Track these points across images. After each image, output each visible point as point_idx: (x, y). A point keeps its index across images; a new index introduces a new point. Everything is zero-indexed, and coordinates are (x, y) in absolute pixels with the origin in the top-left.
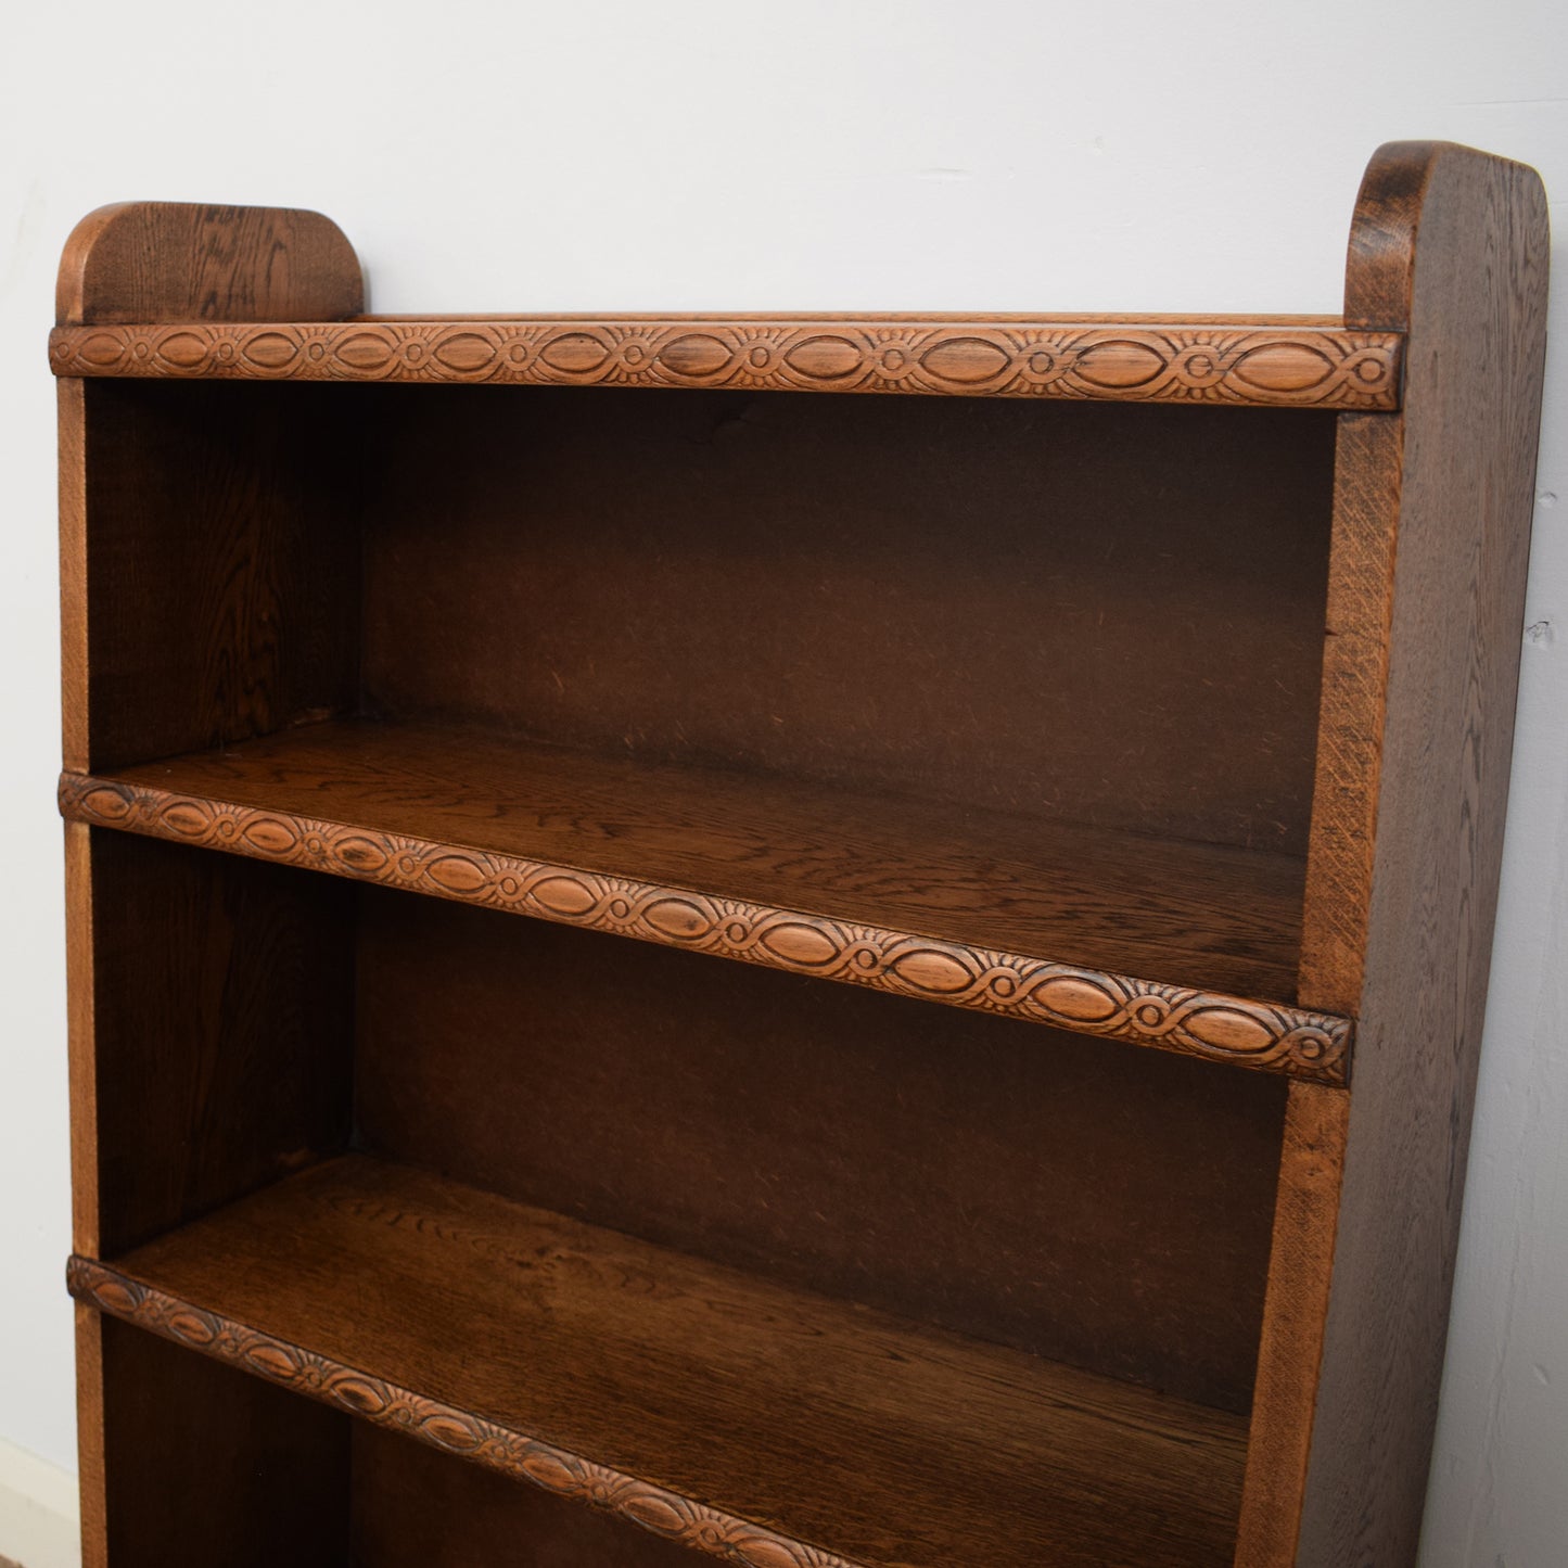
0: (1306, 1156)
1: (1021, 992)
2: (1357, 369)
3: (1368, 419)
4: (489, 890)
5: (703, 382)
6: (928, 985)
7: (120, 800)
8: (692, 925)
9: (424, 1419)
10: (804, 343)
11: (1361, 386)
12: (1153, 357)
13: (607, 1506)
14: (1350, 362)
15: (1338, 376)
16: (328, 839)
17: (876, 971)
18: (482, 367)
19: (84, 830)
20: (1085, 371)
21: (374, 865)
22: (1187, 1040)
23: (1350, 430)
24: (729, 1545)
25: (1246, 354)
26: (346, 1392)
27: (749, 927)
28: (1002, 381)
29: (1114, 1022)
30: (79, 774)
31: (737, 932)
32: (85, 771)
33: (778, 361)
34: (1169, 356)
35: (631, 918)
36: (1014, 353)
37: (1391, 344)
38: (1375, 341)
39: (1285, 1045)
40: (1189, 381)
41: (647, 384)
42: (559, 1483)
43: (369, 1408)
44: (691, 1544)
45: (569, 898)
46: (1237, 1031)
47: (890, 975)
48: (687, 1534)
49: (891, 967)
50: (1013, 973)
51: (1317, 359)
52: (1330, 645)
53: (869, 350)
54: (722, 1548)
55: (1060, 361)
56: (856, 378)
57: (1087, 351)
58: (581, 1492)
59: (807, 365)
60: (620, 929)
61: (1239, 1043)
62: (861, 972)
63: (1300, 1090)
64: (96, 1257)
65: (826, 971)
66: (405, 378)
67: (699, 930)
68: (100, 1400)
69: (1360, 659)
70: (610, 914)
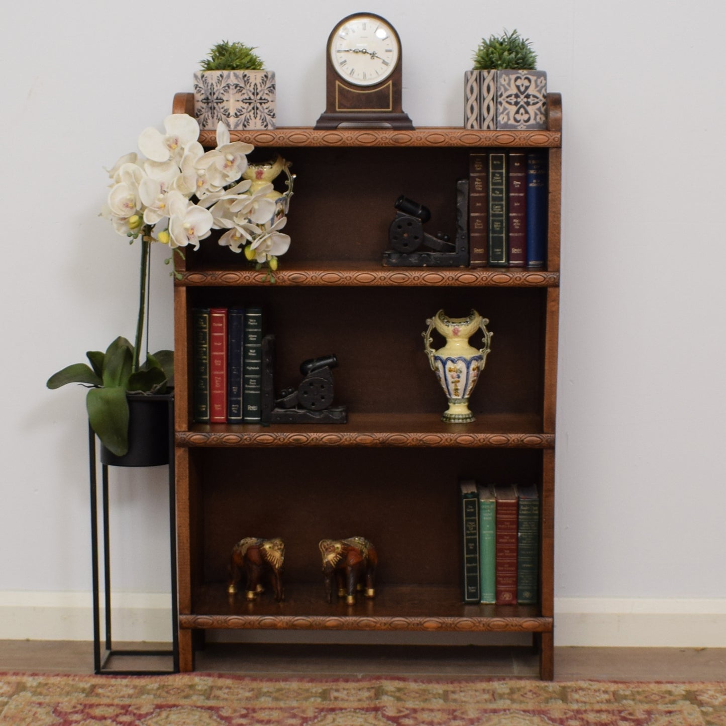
0: (553, 303)
1: (488, 280)
2: (554, 139)
3: (555, 149)
4: (342, 280)
5: (403, 145)
6: (466, 282)
7: (204, 276)
8: (404, 279)
9: (322, 438)
10: (431, 135)
11: (555, 142)
12: (512, 137)
13: (384, 443)
14: (553, 138)
15: (550, 140)
16: (285, 276)
17: (453, 281)
18: (338, 142)
19: (183, 289)
20: (497, 140)
21: (303, 280)
22: (526, 283)
23: (551, 151)
24: (421, 440)
25: (532, 136)
26: (294, 440)
27: (419, 276)
28: (479, 143)
29: (510, 282)
30: (183, 271)
31: (416, 278)
32: (184, 270)
33: (423, 140)
34: (516, 137)
35: (386, 280)
36: (482, 137)
37: (560, 134)
38: (556, 133)
39: (547, 279)
40: (521, 142)
41: (387, 145)
42: (368, 441)
43: (302, 442)
44: (409, 444)
45: (366, 279)
46: (537, 279)
47: (457, 281)
48: (408, 441)
49: (457, 280)
50: (486, 275)
51: (545, 137)
52: (550, 195)
53: (447, 137)
54: (418, 442)
55: (492, 138)
56: (444, 143)
57: (498, 136)
58: (375, 441)
59: (432, 140)
60: (382, 284)
61: (538, 281)
62: (450, 283)
63: (550, 289)
64: (187, 430)
65: (440, 284)
66: (312, 145)
67: (406, 279)
68: (187, 479)
69: (556, 197)
70: (380, 280)
